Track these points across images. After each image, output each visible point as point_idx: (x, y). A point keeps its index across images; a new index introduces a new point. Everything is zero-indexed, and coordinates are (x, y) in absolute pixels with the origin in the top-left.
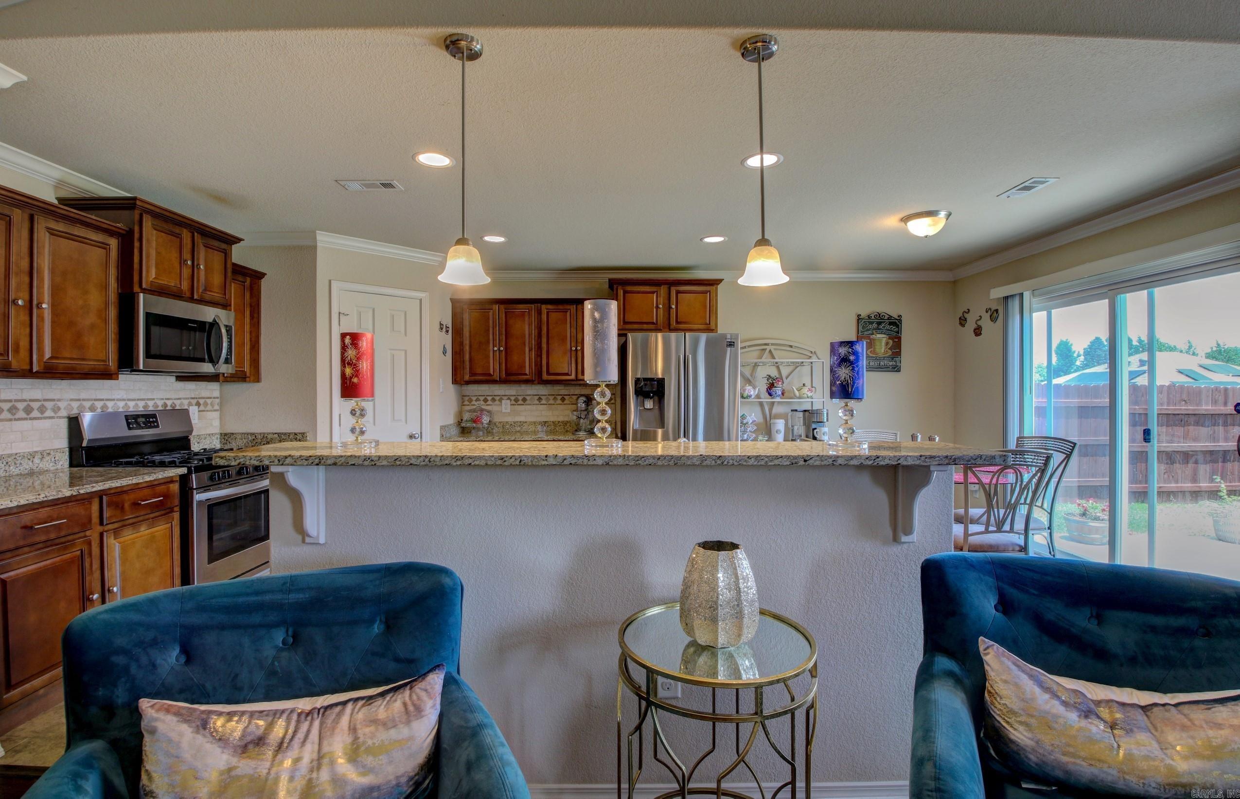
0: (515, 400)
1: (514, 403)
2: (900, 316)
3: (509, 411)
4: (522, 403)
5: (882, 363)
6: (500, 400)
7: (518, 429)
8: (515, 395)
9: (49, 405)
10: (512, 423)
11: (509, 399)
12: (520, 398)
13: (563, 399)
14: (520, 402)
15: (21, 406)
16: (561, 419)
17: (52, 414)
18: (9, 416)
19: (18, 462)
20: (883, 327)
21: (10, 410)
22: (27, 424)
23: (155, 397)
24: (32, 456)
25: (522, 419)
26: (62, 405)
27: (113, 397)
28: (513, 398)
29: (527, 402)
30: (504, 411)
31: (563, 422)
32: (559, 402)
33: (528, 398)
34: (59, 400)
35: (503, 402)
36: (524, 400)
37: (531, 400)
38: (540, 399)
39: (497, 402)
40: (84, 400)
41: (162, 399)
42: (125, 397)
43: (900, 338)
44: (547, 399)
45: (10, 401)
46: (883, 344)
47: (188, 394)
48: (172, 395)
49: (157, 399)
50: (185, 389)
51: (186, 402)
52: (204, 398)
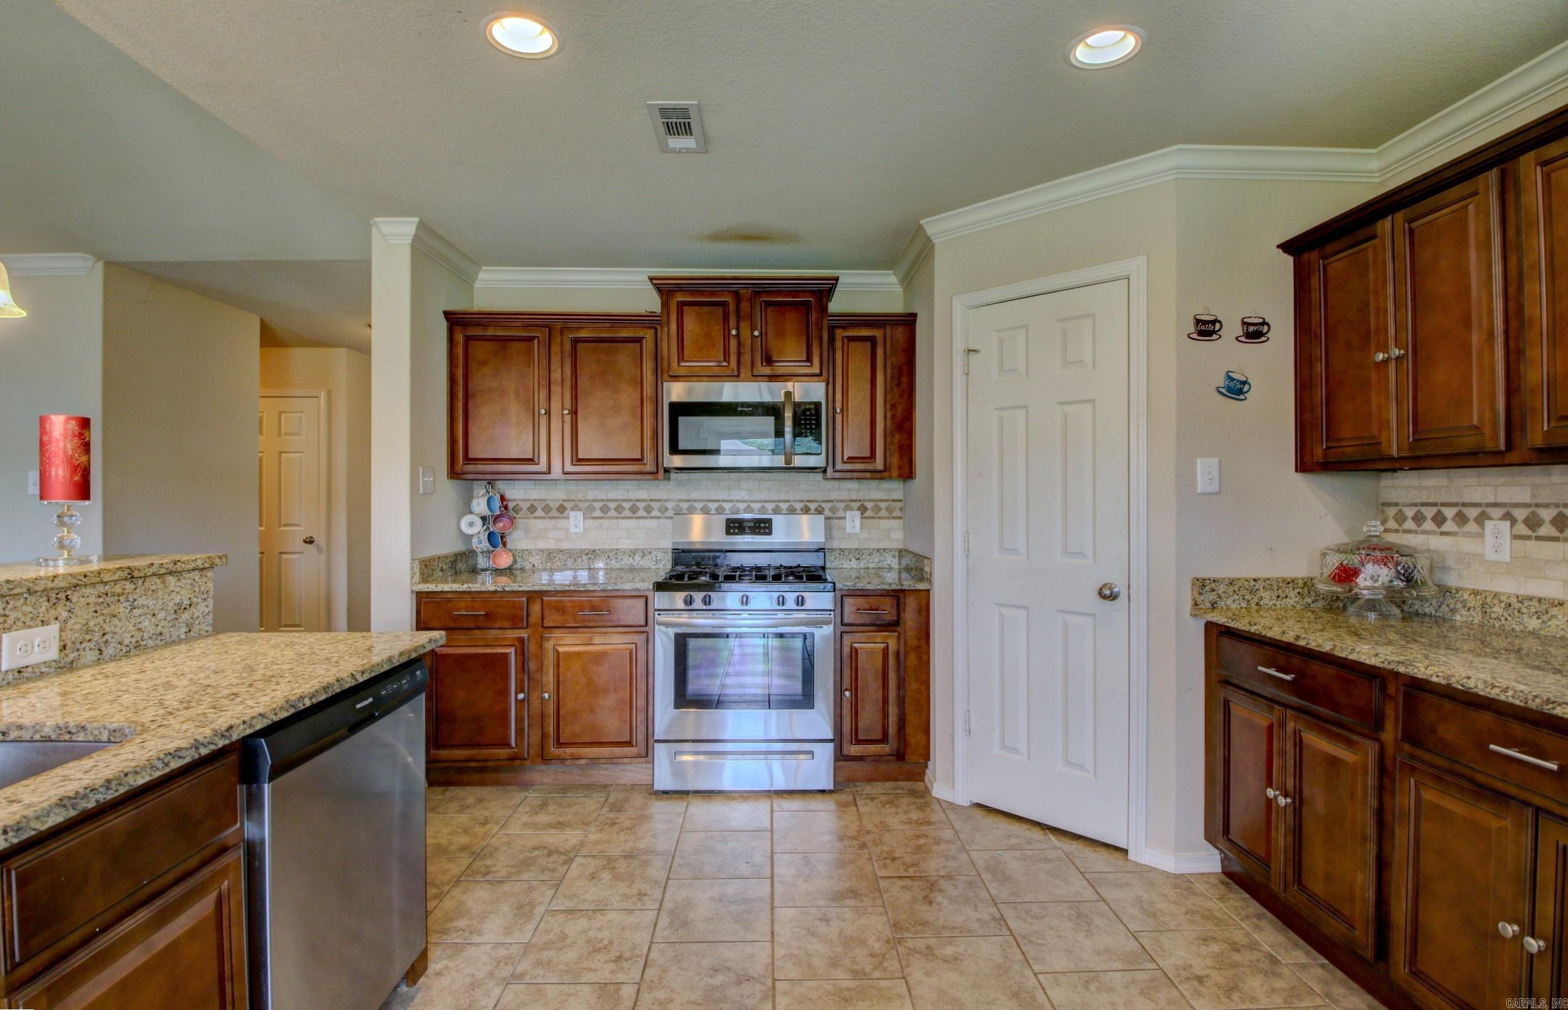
0: (1527, 522)
1: (1522, 529)
3: (1507, 556)
4: (1555, 532)
6: (1481, 519)
7: (1533, 624)
8: (1526, 505)
9: (655, 505)
10: (1513, 600)
11: (1508, 516)
12: (1546, 514)
14: (1547, 529)
15: (627, 505)
17: (659, 514)
18: (616, 514)
19: (619, 557)
21: (616, 509)
22: (633, 523)
23: (791, 498)
24: (633, 553)
25: (1545, 589)
26: (670, 505)
27: (731, 498)
28: (1521, 514)
30: (1490, 555)
34: (666, 501)
35: (1489, 524)
36: (1560, 522)
39: (1472, 527)
40: (695, 501)
41: (802, 501)
42: (746, 498)
45: (617, 501)
47: (844, 495)
48: (819, 496)
49: (794, 501)
50: (839, 489)
51: (841, 505)
52: (874, 501)
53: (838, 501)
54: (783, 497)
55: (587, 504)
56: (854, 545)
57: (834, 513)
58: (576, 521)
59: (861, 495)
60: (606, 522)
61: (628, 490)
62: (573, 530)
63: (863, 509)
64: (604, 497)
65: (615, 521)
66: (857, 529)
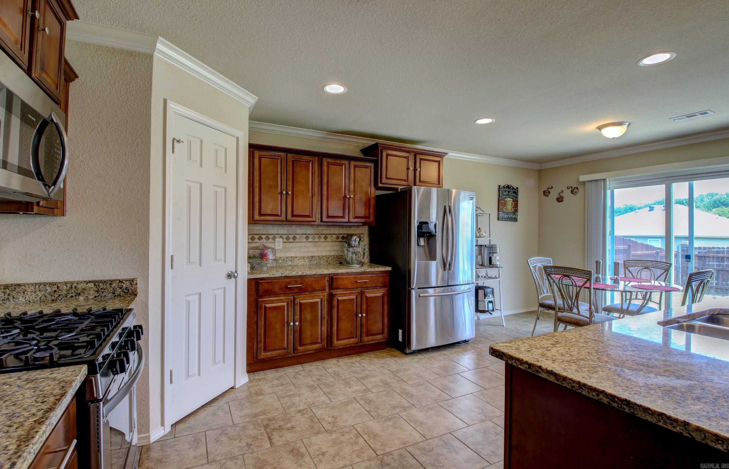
0: (286, 238)
1: (286, 241)
2: (517, 188)
3: (281, 247)
4: (293, 241)
5: (510, 216)
6: (274, 238)
7: (290, 263)
8: (286, 234)
10: (285, 258)
11: (281, 237)
12: (291, 236)
13: (326, 238)
14: (291, 240)
16: (324, 254)
20: (511, 194)
25: (292, 254)
28: (285, 237)
29: (297, 240)
30: (277, 247)
31: (326, 256)
32: (323, 240)
33: (298, 236)
35: (277, 240)
36: (294, 238)
37: (300, 238)
38: (307, 238)
39: (271, 240)
43: (517, 201)
44: (314, 238)
46: (510, 204)
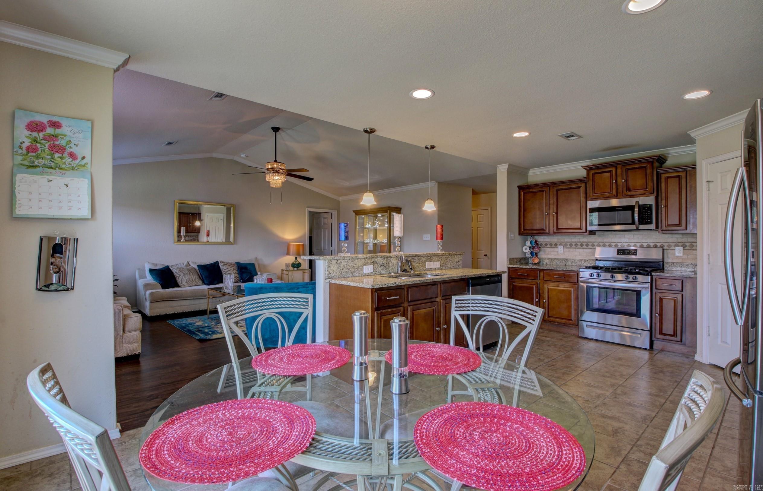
9: (590, 244)
15: (579, 244)
18: (575, 247)
19: (576, 262)
21: (575, 245)
22: (581, 250)
23: (648, 241)
24: (581, 260)
27: (621, 241)
40: (606, 242)
41: (654, 243)
42: (628, 241)
47: (674, 240)
48: (662, 241)
49: (650, 242)
50: (672, 237)
51: (673, 244)
52: (690, 242)
53: (671, 243)
54: (644, 241)
55: (565, 243)
56: (680, 261)
57: (669, 248)
58: (560, 249)
59: (684, 240)
60: (571, 250)
61: (579, 239)
62: (559, 252)
63: (684, 246)
64: (570, 241)
65: (575, 249)
66: (681, 255)
